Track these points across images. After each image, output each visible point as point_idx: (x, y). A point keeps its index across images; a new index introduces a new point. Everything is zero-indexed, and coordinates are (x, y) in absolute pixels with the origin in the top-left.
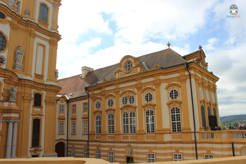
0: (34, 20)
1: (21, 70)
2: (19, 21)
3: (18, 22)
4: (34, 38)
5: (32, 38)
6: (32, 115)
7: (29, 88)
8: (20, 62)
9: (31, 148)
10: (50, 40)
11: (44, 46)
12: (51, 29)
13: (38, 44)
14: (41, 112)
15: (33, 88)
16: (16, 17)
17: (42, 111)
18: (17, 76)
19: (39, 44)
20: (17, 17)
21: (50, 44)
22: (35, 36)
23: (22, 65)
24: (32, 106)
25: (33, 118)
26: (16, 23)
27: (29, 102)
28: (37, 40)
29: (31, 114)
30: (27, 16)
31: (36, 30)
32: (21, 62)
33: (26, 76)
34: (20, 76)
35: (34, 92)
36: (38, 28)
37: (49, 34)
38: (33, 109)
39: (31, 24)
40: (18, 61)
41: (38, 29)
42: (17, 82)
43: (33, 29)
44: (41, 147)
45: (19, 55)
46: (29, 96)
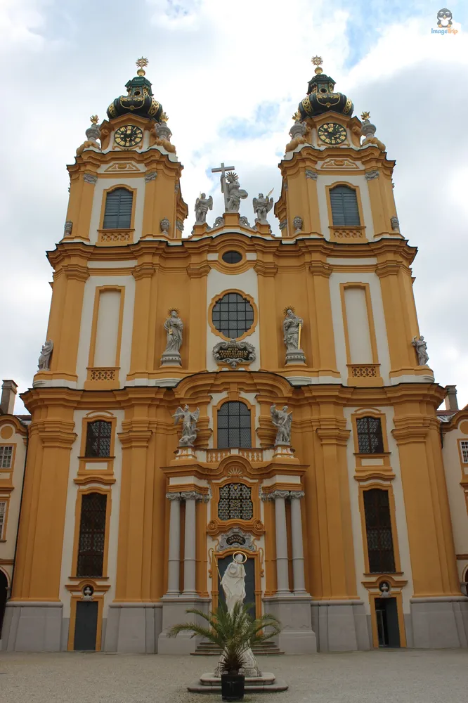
0: (316, 233)
1: (302, 363)
2: (277, 250)
3: (275, 255)
4: (327, 275)
5: (318, 279)
6: (358, 479)
7: (332, 406)
8: (296, 345)
9: (366, 575)
10: (376, 265)
11: (362, 287)
12: (375, 236)
13: (346, 288)
14: (386, 468)
15: (345, 405)
16: (265, 247)
17: (389, 465)
18: (288, 381)
19: (347, 285)
20: (266, 245)
21: (378, 275)
22: (327, 271)
23: (302, 352)
24: (355, 454)
25: (360, 487)
26: (269, 258)
27: (337, 444)
28: (338, 279)
29: (355, 477)
30: (299, 231)
31: (329, 256)
32: (299, 345)
33: (318, 376)
34: (298, 379)
35: (352, 415)
36: (332, 247)
37: (370, 251)
38: (358, 464)
39: (307, 247)
40: (291, 344)
41: (332, 250)
42: (291, 395)
43: (316, 257)
44: (401, 574)
45: (292, 330)
46: (334, 427)
